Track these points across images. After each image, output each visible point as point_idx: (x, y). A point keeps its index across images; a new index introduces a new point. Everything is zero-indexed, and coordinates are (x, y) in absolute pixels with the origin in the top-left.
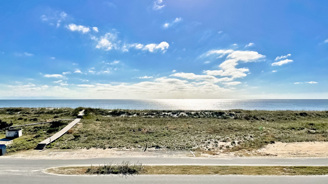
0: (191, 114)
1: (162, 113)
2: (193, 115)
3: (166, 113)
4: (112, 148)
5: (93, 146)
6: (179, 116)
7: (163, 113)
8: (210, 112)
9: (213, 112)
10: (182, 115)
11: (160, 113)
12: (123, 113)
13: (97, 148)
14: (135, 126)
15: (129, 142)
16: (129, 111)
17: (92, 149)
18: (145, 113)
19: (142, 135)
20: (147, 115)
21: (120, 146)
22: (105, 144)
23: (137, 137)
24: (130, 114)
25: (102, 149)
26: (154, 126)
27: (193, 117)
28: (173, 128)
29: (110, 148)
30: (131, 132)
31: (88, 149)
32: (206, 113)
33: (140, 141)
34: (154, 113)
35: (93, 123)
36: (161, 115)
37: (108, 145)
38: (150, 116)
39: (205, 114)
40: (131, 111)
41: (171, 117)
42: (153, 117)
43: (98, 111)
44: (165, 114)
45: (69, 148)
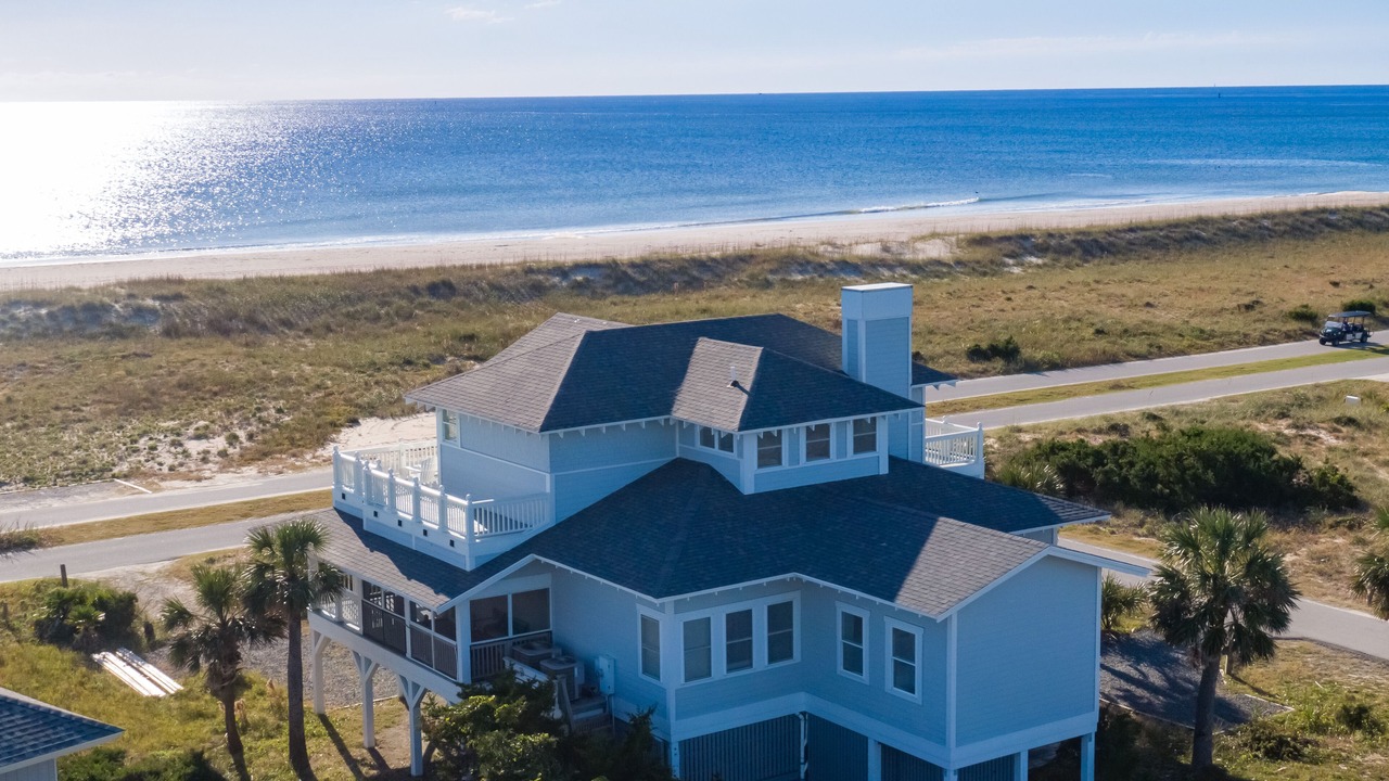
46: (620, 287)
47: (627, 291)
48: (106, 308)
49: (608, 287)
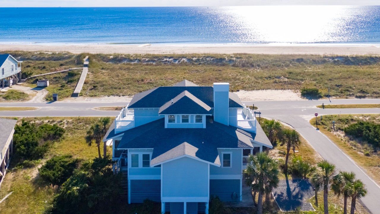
0: (192, 60)
1: (163, 59)
2: (194, 61)
3: (168, 59)
4: (124, 96)
5: (111, 94)
6: (180, 63)
7: (165, 59)
8: (212, 58)
9: (214, 58)
10: (184, 61)
11: (161, 59)
12: (125, 59)
13: (115, 96)
14: (138, 76)
15: (135, 91)
16: (130, 56)
17: (111, 97)
18: (147, 59)
19: (145, 86)
20: (149, 61)
21: (130, 95)
22: (119, 93)
23: (141, 87)
24: (131, 61)
25: (118, 97)
26: (154, 76)
27: (193, 64)
28: (171, 78)
29: (123, 96)
30: (136, 82)
31: (109, 96)
32: (208, 59)
33: (143, 91)
34: (156, 59)
35: (101, 72)
36: (163, 62)
37: (121, 94)
38: (151, 63)
39: (206, 60)
40: (132, 57)
41: (172, 63)
42: (154, 63)
43: (99, 57)
44: (166, 61)
45: (95, 96)
46: (346, 63)
47: (347, 64)
48: (224, 59)
49: (343, 62)
